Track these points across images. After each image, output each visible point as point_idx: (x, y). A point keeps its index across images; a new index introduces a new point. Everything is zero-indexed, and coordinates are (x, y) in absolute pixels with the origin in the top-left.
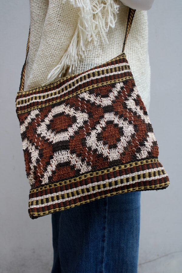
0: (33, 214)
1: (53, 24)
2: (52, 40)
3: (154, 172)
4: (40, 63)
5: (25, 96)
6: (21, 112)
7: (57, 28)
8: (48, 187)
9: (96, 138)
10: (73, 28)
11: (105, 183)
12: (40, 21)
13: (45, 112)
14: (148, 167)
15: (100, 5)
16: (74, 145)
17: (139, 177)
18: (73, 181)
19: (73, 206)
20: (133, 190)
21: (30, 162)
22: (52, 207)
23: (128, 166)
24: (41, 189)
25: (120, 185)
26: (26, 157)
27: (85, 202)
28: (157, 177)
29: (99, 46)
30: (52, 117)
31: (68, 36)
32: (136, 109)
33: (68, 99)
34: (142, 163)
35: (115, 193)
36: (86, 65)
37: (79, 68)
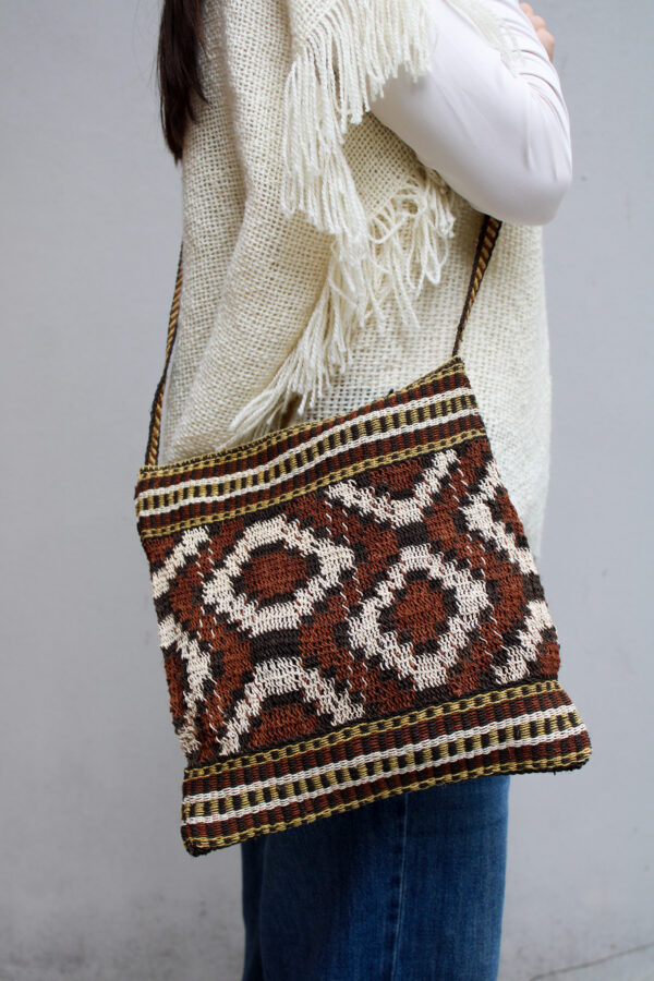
0: (196, 840)
1: (257, 276)
2: (253, 318)
3: (547, 720)
4: (214, 384)
5: (164, 482)
6: (153, 532)
7: (267, 285)
8: (238, 763)
9: (378, 621)
10: (313, 283)
11: (403, 753)
12: (215, 251)
13: (224, 537)
14: (529, 706)
15: (399, 213)
16: (314, 644)
17: (502, 736)
18: (312, 748)
19: (312, 817)
20: (485, 771)
21: (183, 688)
22: (251, 821)
23: (471, 705)
24: (219, 768)
25: (447, 759)
26: (172, 672)
27: (346, 808)
28: (556, 735)
29: (393, 333)
30: (246, 554)
31: (299, 307)
32: (494, 532)
33: (294, 501)
34: (509, 695)
35: (431, 782)
36: (352, 392)
37: (330, 402)
